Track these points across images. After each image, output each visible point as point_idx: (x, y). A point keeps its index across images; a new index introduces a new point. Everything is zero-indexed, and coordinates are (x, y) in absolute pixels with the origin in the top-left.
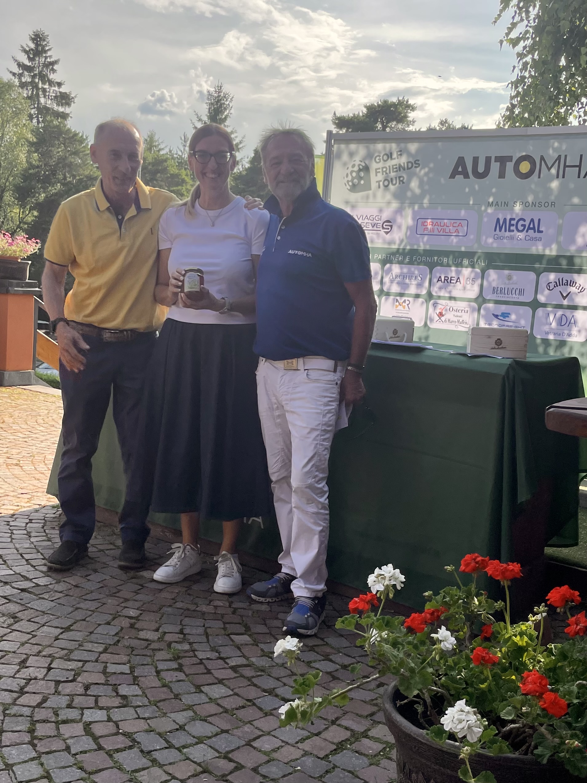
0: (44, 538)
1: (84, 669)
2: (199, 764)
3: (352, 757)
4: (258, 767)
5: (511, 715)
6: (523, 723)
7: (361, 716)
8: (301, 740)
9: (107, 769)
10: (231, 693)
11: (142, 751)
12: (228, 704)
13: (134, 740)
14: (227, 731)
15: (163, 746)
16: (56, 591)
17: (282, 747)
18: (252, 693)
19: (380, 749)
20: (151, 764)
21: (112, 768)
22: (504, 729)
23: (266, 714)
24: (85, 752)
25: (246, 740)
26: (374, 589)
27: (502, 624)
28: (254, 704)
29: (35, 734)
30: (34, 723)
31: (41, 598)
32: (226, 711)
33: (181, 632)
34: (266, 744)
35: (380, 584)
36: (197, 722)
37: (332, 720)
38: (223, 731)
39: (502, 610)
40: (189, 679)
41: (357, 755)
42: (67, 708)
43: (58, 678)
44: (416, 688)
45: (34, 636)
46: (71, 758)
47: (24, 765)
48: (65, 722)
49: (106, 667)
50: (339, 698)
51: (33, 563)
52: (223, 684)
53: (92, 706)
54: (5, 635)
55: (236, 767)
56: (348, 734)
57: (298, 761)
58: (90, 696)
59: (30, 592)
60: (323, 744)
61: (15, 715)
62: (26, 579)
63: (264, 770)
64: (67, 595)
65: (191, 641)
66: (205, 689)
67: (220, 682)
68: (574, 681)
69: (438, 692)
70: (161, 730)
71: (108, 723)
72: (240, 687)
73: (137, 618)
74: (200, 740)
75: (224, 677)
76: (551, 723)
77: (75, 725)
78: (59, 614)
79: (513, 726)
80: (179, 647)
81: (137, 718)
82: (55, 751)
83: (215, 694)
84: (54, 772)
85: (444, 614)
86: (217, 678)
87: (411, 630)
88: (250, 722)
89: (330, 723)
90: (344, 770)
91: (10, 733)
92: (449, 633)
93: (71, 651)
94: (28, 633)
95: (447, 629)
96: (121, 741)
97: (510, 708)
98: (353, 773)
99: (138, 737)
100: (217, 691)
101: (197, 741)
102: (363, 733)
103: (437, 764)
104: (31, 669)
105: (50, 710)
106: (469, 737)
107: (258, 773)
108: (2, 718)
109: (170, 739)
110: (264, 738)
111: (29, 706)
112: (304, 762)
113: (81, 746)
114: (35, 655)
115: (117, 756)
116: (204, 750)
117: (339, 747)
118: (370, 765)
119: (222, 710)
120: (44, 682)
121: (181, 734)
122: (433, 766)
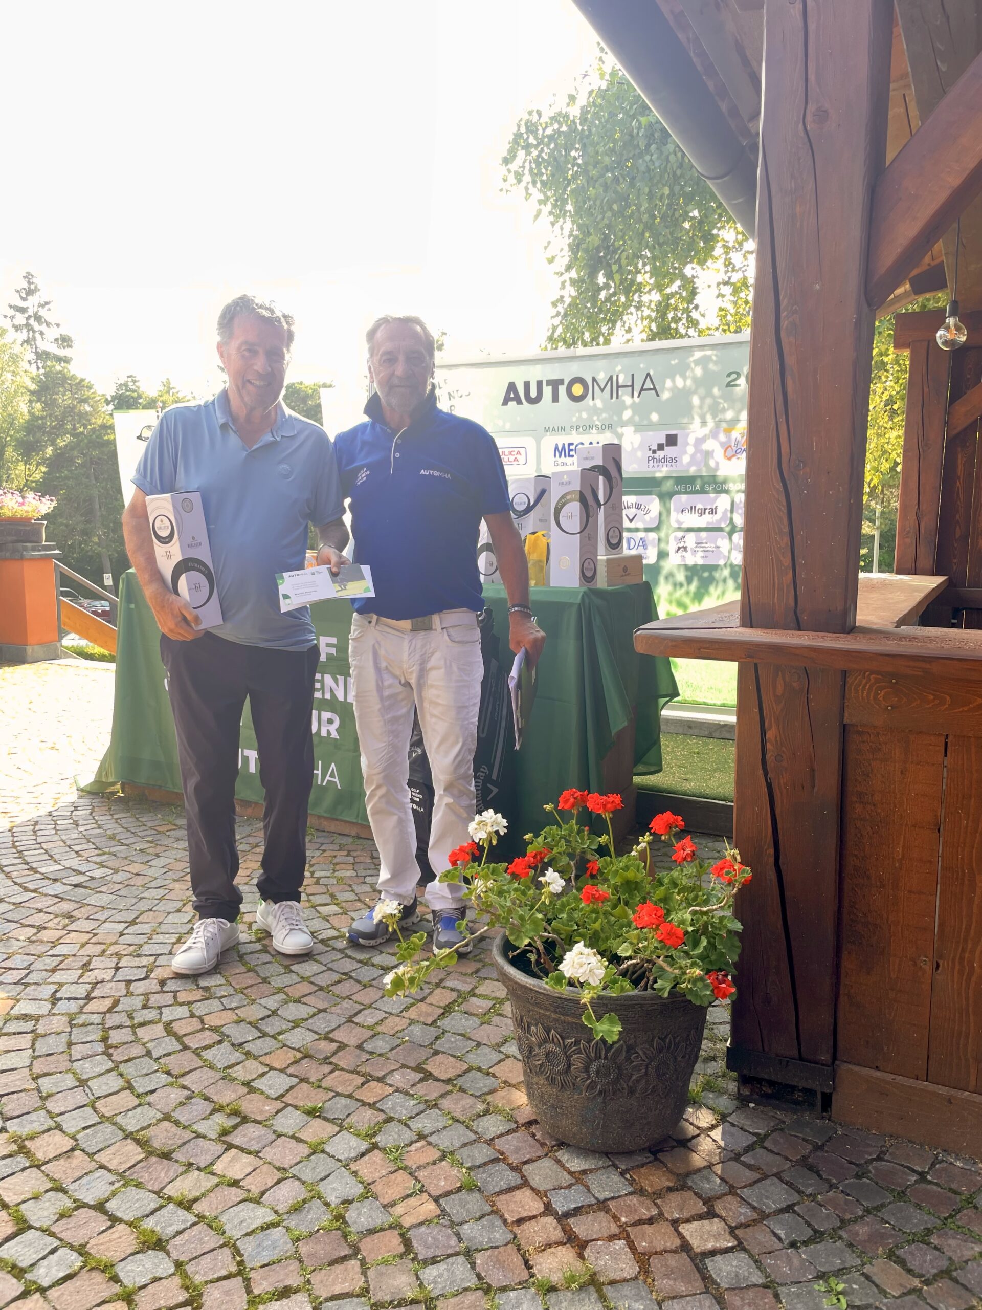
0: (95, 826)
1: (157, 964)
2: (298, 1050)
3: (461, 1019)
4: (362, 1043)
5: (626, 951)
6: (640, 958)
7: (465, 975)
8: (406, 1008)
9: (195, 1069)
10: (325, 968)
11: (233, 1045)
12: (322, 980)
13: (223, 1034)
14: (324, 1010)
15: (256, 1036)
16: (114, 882)
17: (386, 1018)
18: (347, 966)
19: (490, 1006)
21: (201, 1067)
22: (622, 967)
23: (365, 986)
24: (169, 1054)
25: (346, 1016)
27: (607, 858)
28: (351, 977)
29: (110, 1043)
30: (106, 1030)
32: (321, 989)
34: (368, 1018)
35: (482, 831)
36: (291, 1004)
38: (320, 1011)
41: (466, 1016)
42: (143, 1008)
43: (128, 978)
44: (526, 937)
45: (95, 935)
46: (154, 1063)
47: (100, 1078)
48: (142, 1025)
50: (448, 958)
51: (85, 854)
53: (170, 1003)
54: (61, 938)
55: (339, 1047)
56: (455, 995)
57: (405, 1031)
58: (168, 992)
59: (85, 887)
60: (430, 1009)
61: (83, 1025)
62: (80, 873)
63: (370, 1046)
68: (686, 908)
69: (549, 938)
70: (252, 1019)
71: (191, 1019)
72: (333, 961)
74: (296, 1024)
76: (669, 954)
78: (121, 907)
79: (629, 963)
81: (223, 1010)
82: (134, 1058)
84: (136, 1081)
85: (547, 856)
87: (516, 876)
88: (349, 997)
90: (454, 1033)
91: (80, 1045)
92: (557, 874)
93: (140, 946)
94: (88, 933)
95: (555, 871)
96: (208, 1037)
97: (626, 944)
98: (464, 1036)
99: (225, 1030)
101: (293, 1025)
102: (469, 992)
103: (556, 1013)
104: (96, 971)
105: (123, 1014)
106: (591, 981)
107: (363, 1050)
108: (68, 1029)
109: (263, 1028)
110: (366, 1012)
111: (98, 1013)
112: (412, 1031)
113: (164, 1049)
114: (98, 956)
115: (205, 1054)
116: (302, 1033)
117: (447, 1010)
118: (482, 1024)
119: (316, 988)
120: (113, 984)
121: (274, 1020)
122: (553, 1015)
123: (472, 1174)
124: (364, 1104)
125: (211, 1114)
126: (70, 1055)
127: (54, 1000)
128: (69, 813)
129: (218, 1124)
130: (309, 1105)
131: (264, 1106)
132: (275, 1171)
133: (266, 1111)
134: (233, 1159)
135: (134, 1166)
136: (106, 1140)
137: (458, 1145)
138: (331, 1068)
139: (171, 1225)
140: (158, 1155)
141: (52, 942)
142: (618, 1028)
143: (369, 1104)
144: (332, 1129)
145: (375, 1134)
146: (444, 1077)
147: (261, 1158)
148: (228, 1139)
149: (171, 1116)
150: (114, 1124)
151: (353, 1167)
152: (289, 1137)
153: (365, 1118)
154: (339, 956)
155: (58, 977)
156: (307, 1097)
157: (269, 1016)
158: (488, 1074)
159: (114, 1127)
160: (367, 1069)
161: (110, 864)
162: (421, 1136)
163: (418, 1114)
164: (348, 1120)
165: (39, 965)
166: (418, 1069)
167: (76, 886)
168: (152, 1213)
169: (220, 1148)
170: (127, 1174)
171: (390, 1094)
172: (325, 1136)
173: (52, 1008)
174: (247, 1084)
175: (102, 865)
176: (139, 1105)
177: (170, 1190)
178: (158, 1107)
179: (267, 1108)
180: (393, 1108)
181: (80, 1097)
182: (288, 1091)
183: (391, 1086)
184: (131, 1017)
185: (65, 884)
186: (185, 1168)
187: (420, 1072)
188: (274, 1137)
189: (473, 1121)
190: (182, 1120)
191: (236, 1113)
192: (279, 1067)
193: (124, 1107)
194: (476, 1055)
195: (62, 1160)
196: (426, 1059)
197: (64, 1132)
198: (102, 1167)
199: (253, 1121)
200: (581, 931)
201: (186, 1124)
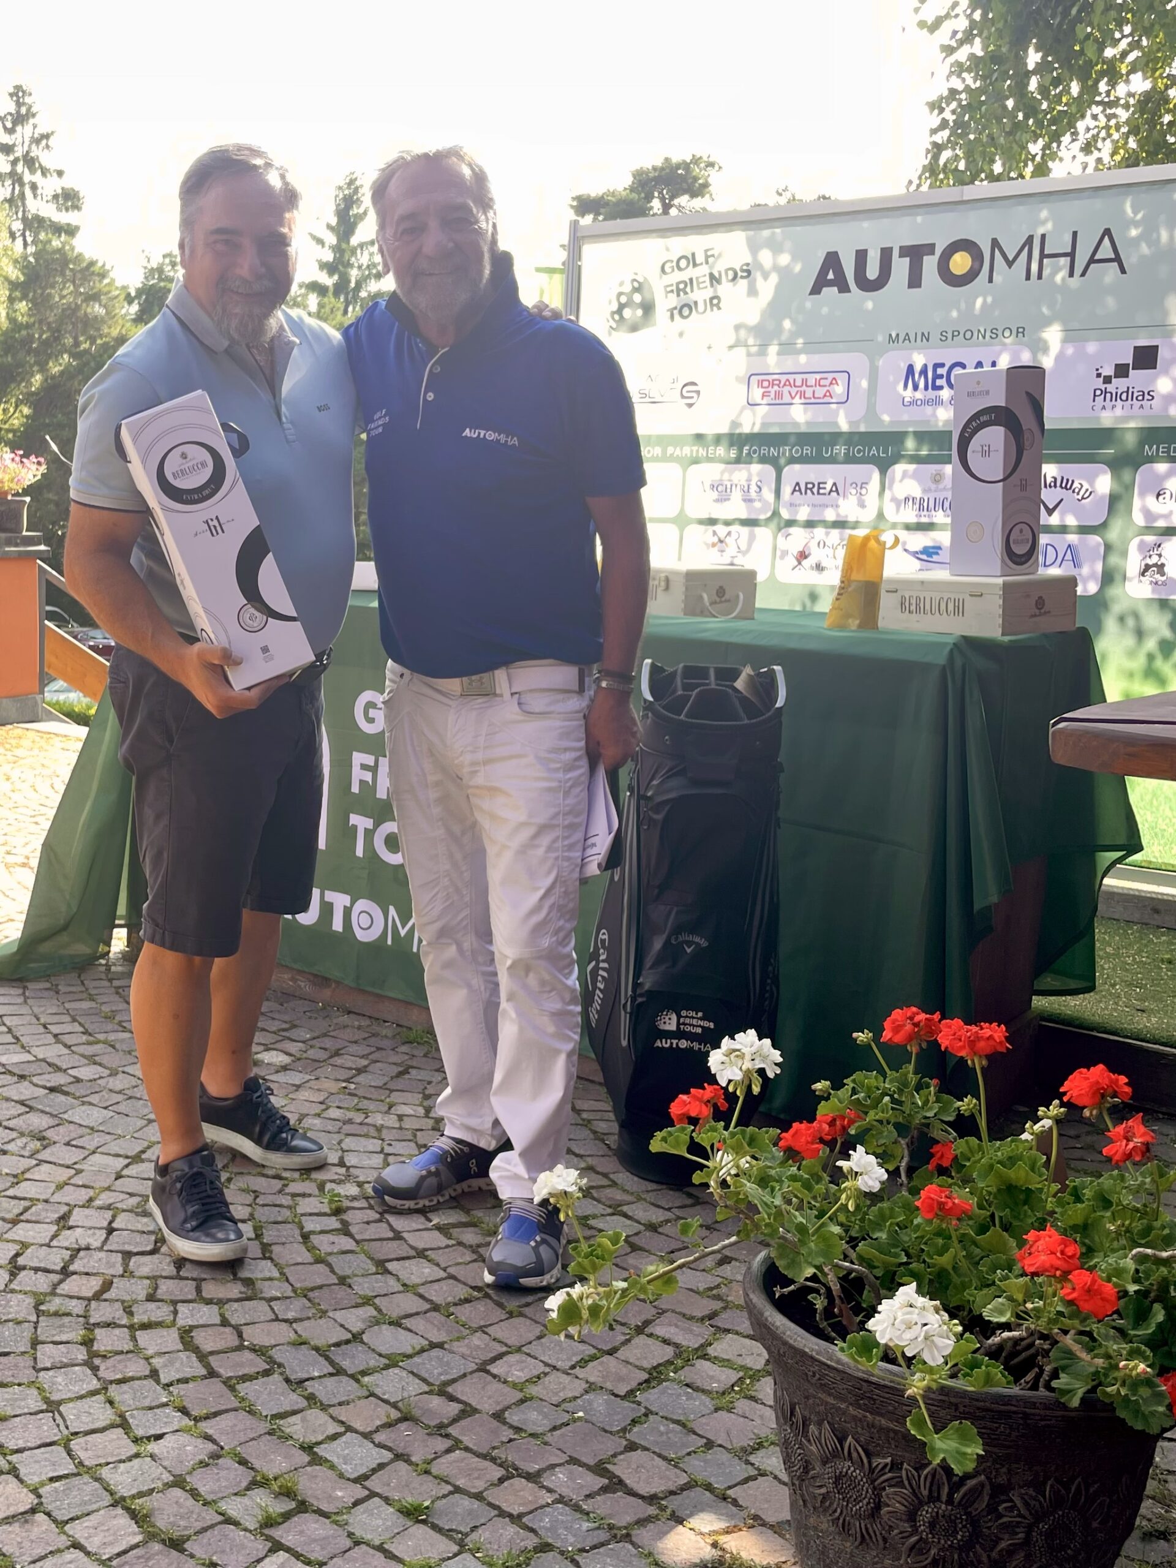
2: (394, 1405)
3: (680, 1395)
4: (503, 1410)
5: (1002, 1313)
6: (1027, 1329)
7: (691, 1318)
8: (580, 1361)
9: (227, 1411)
10: (443, 1274)
11: (287, 1380)
12: (442, 1293)
13: (271, 1361)
14: (440, 1346)
15: (326, 1371)
16: (111, 1090)
17: (546, 1374)
19: (734, 1379)
20: (305, 1403)
21: (235, 1410)
22: (990, 1341)
23: (510, 1315)
24: (185, 1381)
25: (477, 1361)
26: (722, 1077)
27: (973, 1140)
28: (486, 1296)
29: (95, 1348)
30: (90, 1327)
31: (84, 1103)
32: (436, 1308)
33: (341, 1163)
34: (515, 1369)
35: (734, 1068)
36: (384, 1327)
37: (637, 1326)
38: (433, 1346)
39: (972, 1116)
40: (362, 1249)
41: (689, 1390)
42: (147, 1300)
43: (127, 1248)
44: (810, 1264)
45: (79, 1172)
46: (162, 1391)
47: (79, 1403)
48: (146, 1326)
50: (659, 1283)
51: (68, 1040)
52: (426, 1257)
53: (190, 1297)
55: (463, 1411)
56: (669, 1352)
57: (579, 1401)
58: (187, 1279)
60: (623, 1370)
61: (56, 1314)
63: (516, 1418)
64: (130, 1098)
65: (361, 1179)
66: (390, 1266)
67: (421, 1254)
68: (1125, 1249)
69: (850, 1271)
70: (320, 1342)
71: (222, 1329)
72: (457, 1264)
74: (392, 1362)
75: (427, 1246)
76: (1088, 1329)
77: (164, 1332)
78: (120, 1132)
79: (1006, 1334)
80: (341, 1190)
81: (273, 1320)
82: (132, 1379)
83: (413, 1277)
85: (857, 1124)
86: (412, 1247)
87: (792, 1155)
88: (482, 1329)
89: (633, 1332)
90: (666, 1418)
91: (51, 1345)
92: (872, 1159)
94: (68, 1167)
95: (868, 1152)
97: (1000, 1300)
98: (684, 1425)
99: (277, 1355)
100: (417, 1272)
101: (387, 1362)
102: (697, 1350)
103: (859, 1407)
104: (79, 1230)
105: (118, 1305)
106: (926, 1356)
107: (504, 1422)
108: (34, 1318)
109: (338, 1359)
110: (512, 1358)
111: (79, 1298)
112: (590, 1402)
113: (178, 1371)
114: (83, 1206)
115: (243, 1388)
116: (401, 1378)
117: (655, 1376)
118: (717, 1410)
119: (427, 1306)
120: (102, 1255)
121: (356, 1349)
122: (852, 1410)
124: (502, 1513)
125: (248, 1489)
126: (35, 1359)
127: (15, 1268)
129: (261, 1507)
130: (410, 1499)
131: (334, 1489)
133: (338, 1498)
135: (125, 1552)
136: (86, 1502)
138: (448, 1443)
140: (163, 1542)
142: (976, 1449)
143: (510, 1516)
144: (445, 1546)
146: (644, 1490)
148: (277, 1533)
149: (185, 1481)
150: (98, 1479)
152: (374, 1547)
153: (503, 1538)
154: (469, 1256)
155: (22, 1232)
156: (405, 1485)
157: (348, 1342)
158: (724, 1497)
159: (97, 1485)
160: (510, 1455)
161: (105, 1060)
163: (594, 1547)
164: (474, 1536)
166: (599, 1469)
167: (52, 1090)
169: (262, 1546)
171: (548, 1505)
172: (434, 1556)
173: (11, 1281)
174: (308, 1448)
175: (91, 1060)
176: (137, 1455)
178: (165, 1463)
179: (340, 1494)
180: (552, 1529)
181: (46, 1428)
182: (374, 1471)
183: (550, 1491)
184: (131, 1314)
185: (36, 1085)
187: (602, 1476)
188: (348, 1543)
190: (202, 1490)
191: (287, 1493)
192: (361, 1429)
193: (112, 1455)
194: (705, 1461)
195: (17, 1525)
196: (614, 1456)
197: (21, 1481)
198: (76, 1546)
199: (314, 1512)
200: (914, 1266)
201: (209, 1498)
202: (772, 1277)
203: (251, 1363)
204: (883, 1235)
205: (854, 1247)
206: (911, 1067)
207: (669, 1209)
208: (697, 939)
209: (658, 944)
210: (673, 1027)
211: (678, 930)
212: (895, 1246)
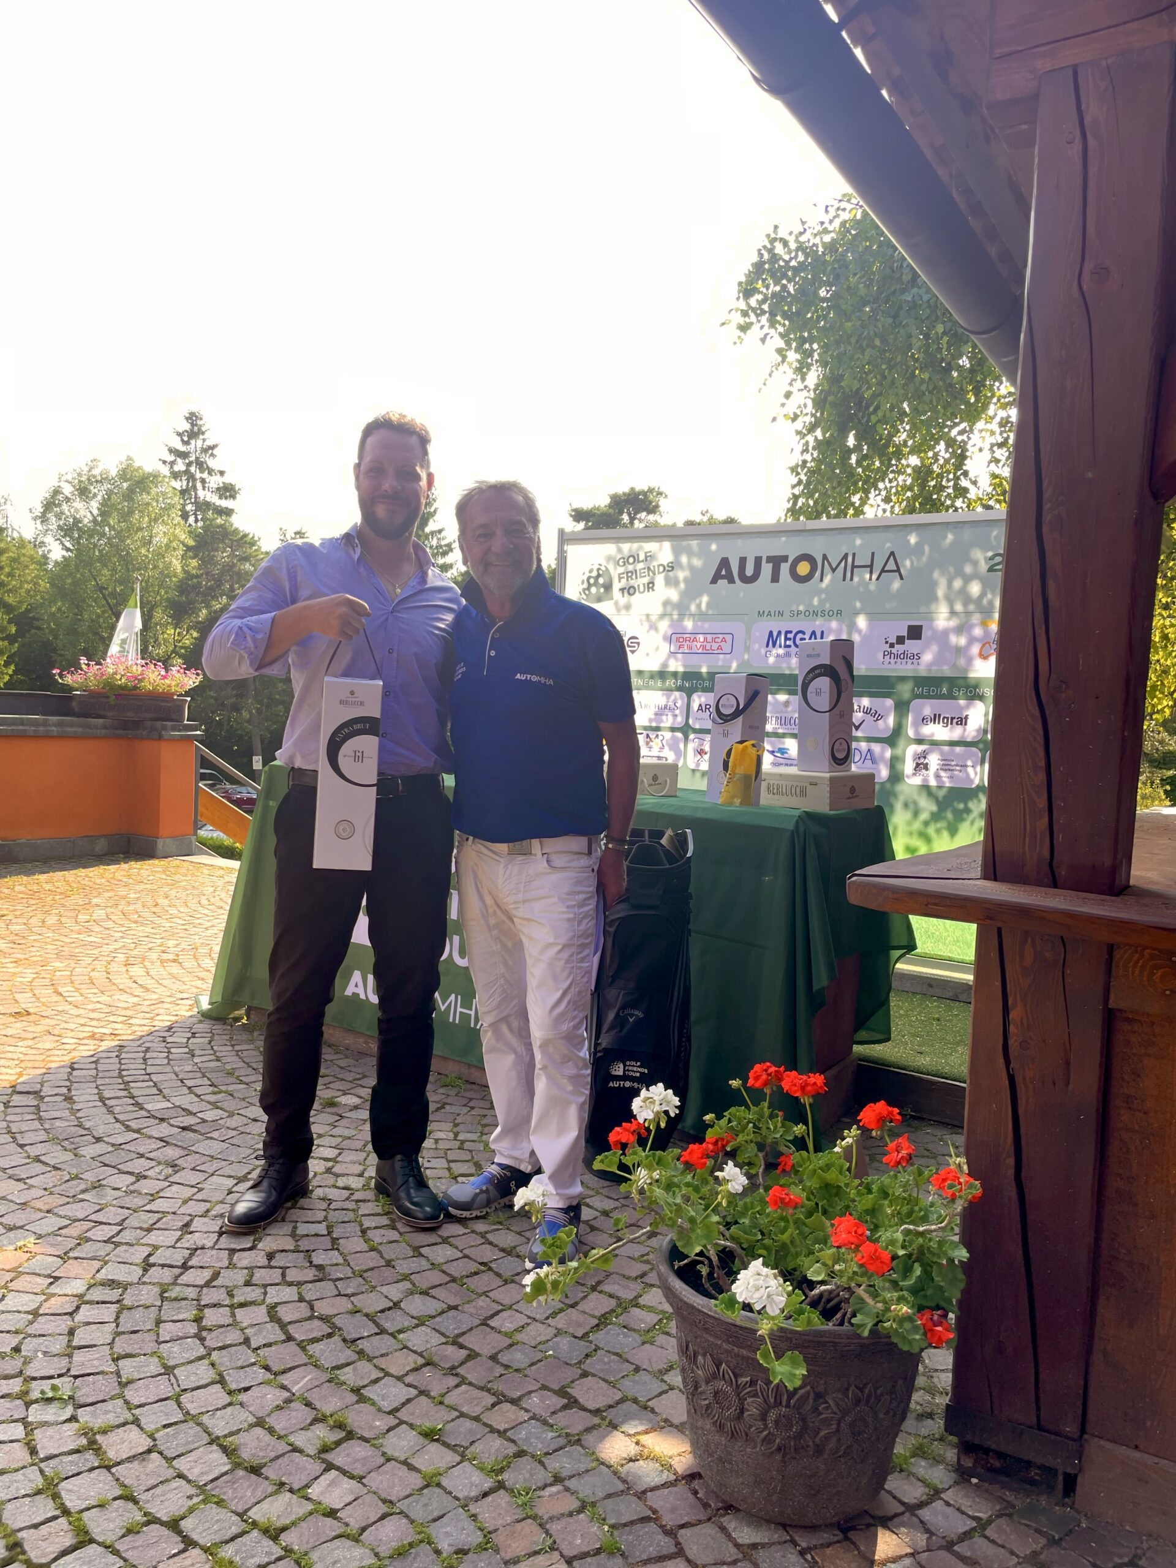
0: (212, 1057)
3: (620, 1334)
4: (496, 1354)
5: (820, 1275)
7: (629, 1278)
8: (553, 1314)
9: (299, 1366)
10: (460, 1255)
11: (344, 1340)
12: (457, 1270)
13: (334, 1326)
14: (455, 1308)
15: (373, 1332)
16: (228, 1128)
17: (528, 1324)
18: (487, 1254)
19: (655, 1321)
20: (357, 1356)
21: (305, 1365)
22: (812, 1294)
23: (506, 1282)
24: (270, 1345)
25: (481, 1317)
26: (641, 1116)
27: (804, 1153)
28: (490, 1269)
29: (204, 1324)
30: (201, 1308)
31: (207, 1138)
32: (454, 1280)
34: (506, 1322)
35: (649, 1110)
36: (417, 1296)
37: (593, 1286)
38: (452, 1308)
39: (804, 1137)
40: (404, 1239)
41: (625, 1330)
42: (245, 1285)
43: (233, 1246)
44: (698, 1244)
45: (200, 1190)
46: (252, 1354)
47: (189, 1367)
48: (242, 1305)
49: (295, 1228)
50: (599, 1262)
51: (198, 1091)
52: (448, 1243)
53: (277, 1281)
54: (161, 1190)
55: (469, 1356)
56: (613, 1303)
57: (550, 1343)
58: (275, 1267)
59: (195, 1131)
60: (582, 1318)
61: (176, 1299)
62: (190, 1113)
63: (505, 1358)
66: (423, 1250)
67: (446, 1240)
68: (897, 1225)
69: (725, 1248)
70: (370, 1310)
71: (299, 1304)
73: (334, 1160)
74: (421, 1321)
76: (872, 1283)
77: (253, 1308)
79: (823, 1288)
81: (337, 1296)
82: (230, 1346)
83: (438, 1258)
84: (229, 1374)
85: (731, 1144)
87: (689, 1166)
88: (485, 1294)
90: (610, 1352)
91: (170, 1323)
92: (738, 1170)
94: (192, 1186)
95: (735, 1166)
97: (819, 1265)
98: (620, 1356)
99: (337, 1321)
100: (441, 1254)
101: (416, 1322)
102: (632, 1300)
103: (730, 1343)
104: (197, 1234)
105: (223, 1290)
106: (768, 1309)
107: (498, 1362)
108: (159, 1303)
109: (382, 1322)
110: (504, 1314)
111: (194, 1286)
112: (557, 1343)
113: (265, 1337)
114: (201, 1216)
115: (312, 1348)
116: (427, 1334)
117: (603, 1321)
118: (644, 1343)
119: (448, 1279)
120: (214, 1252)
121: (396, 1314)
122: (725, 1346)
123: (616, 1533)
124: (493, 1430)
125: (311, 1424)
126: (158, 1335)
127: (147, 1265)
128: (185, 1040)
129: (319, 1437)
130: (428, 1424)
131: (374, 1420)
132: (380, 1503)
133: (377, 1427)
134: (333, 1483)
135: (216, 1479)
136: (189, 1443)
137: (601, 1495)
138: (457, 1380)
139: (253, 1556)
140: (246, 1469)
141: (152, 1195)
142: (802, 1371)
143: (498, 1432)
144: (451, 1457)
145: (502, 1470)
146: (592, 1406)
147: (364, 1485)
148: (329, 1456)
149: (265, 1421)
150: (199, 1424)
151: (474, 1508)
152: (400, 1462)
153: (492, 1448)
154: (480, 1241)
155: (154, 1238)
156: (426, 1414)
157: (390, 1309)
158: (645, 1408)
159: (199, 1428)
160: (501, 1386)
161: (225, 1105)
162: (558, 1479)
163: (555, 1451)
164: (472, 1449)
165: (133, 1222)
166: (562, 1392)
167: (184, 1129)
168: (233, 1539)
169: (319, 1467)
170: (208, 1487)
172: (443, 1465)
173: (143, 1275)
174: (356, 1391)
175: (215, 1105)
176: (230, 1404)
177: (255, 1513)
178: (251, 1409)
179: (378, 1423)
180: (527, 1440)
181: (164, 1387)
182: (404, 1404)
183: (527, 1411)
184: (231, 1295)
185: (172, 1126)
186: (275, 1487)
187: (563, 1397)
188: (382, 1460)
189: (622, 1465)
190: (278, 1427)
191: (340, 1426)
192: (395, 1374)
193: (212, 1405)
194: (634, 1382)
195: (136, 1462)
196: (572, 1382)
197: (142, 1429)
198: (181, 1476)
199: (359, 1438)
200: (766, 1241)
201: (282, 1433)
202: (675, 1253)
203: (317, 1328)
204: (746, 1221)
205: (728, 1229)
206: (766, 1104)
207: (617, 1200)
208: (637, 1013)
209: (611, 1016)
210: (621, 1073)
211: (623, 1007)
212: (755, 1228)
